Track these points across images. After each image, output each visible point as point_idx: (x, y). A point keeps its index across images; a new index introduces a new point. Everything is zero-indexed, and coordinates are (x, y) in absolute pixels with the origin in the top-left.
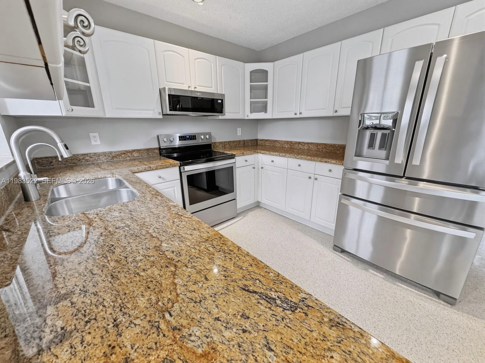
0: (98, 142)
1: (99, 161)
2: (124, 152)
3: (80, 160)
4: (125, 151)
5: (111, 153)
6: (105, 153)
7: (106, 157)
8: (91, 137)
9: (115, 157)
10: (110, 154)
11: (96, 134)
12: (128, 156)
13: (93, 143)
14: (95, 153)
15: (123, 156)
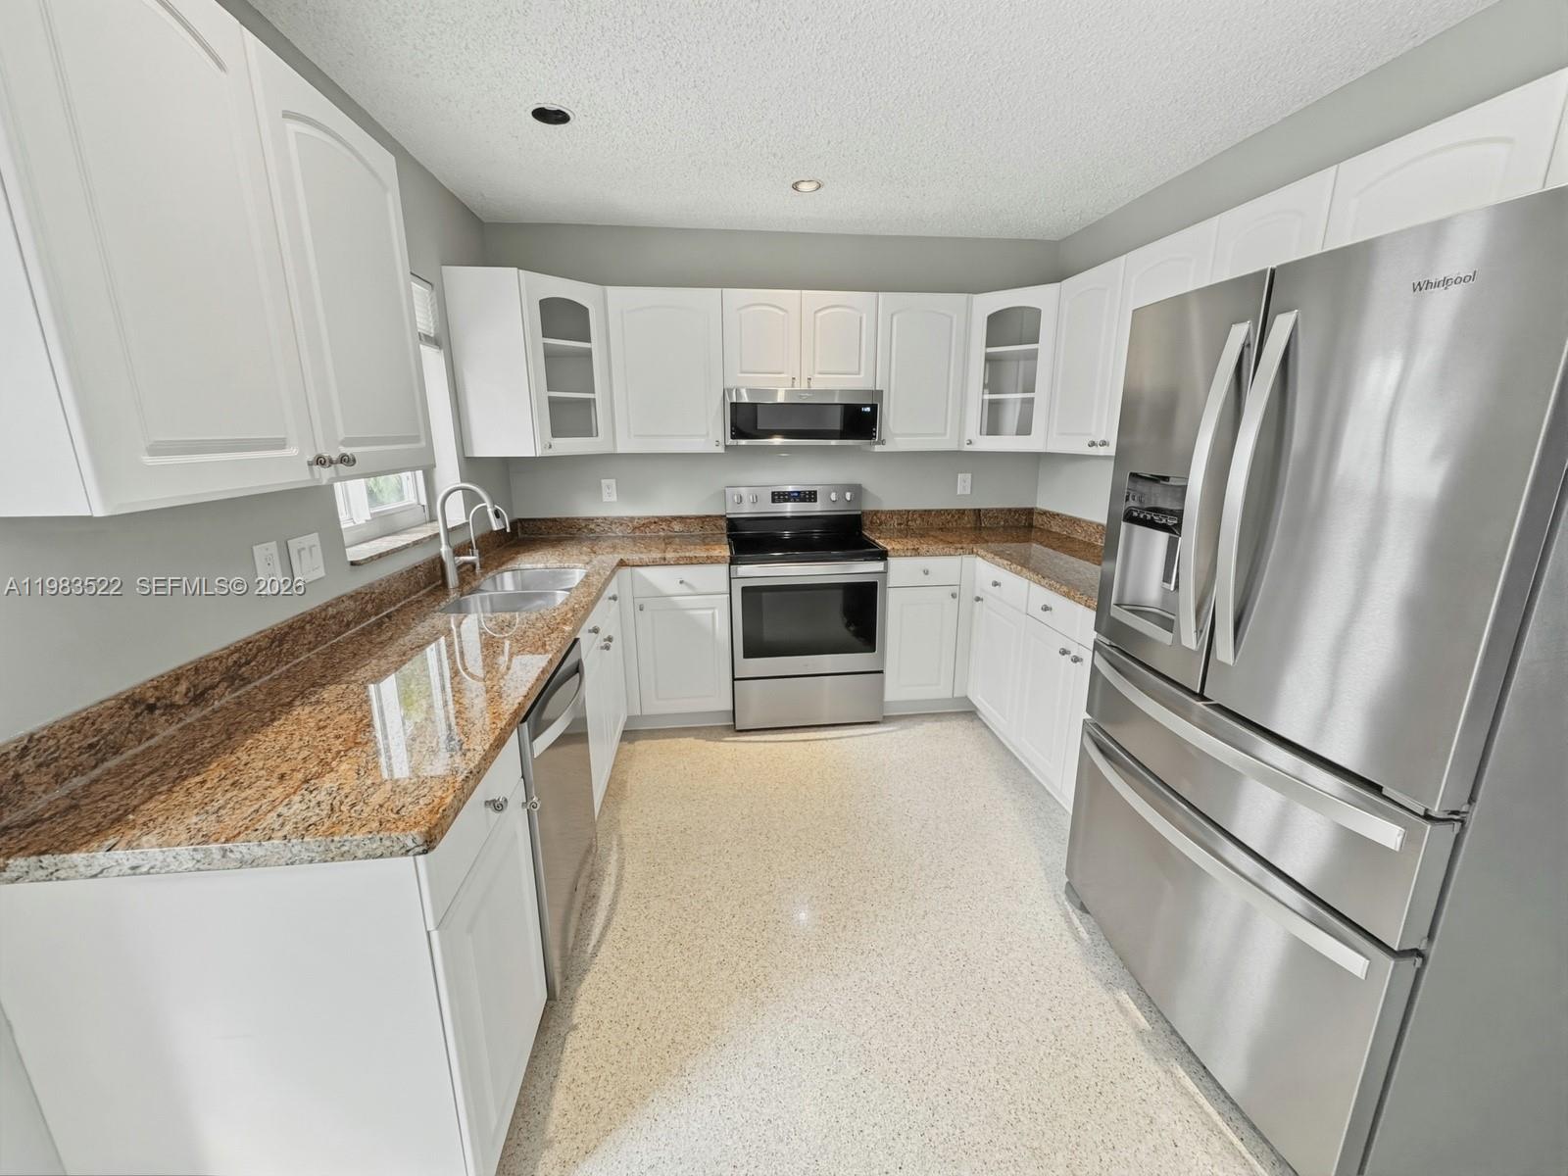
0: (614, 498)
1: (609, 534)
2: (656, 520)
3: (580, 529)
4: (657, 517)
5: (632, 519)
6: (622, 518)
7: (621, 528)
8: (603, 486)
9: (639, 528)
10: (631, 522)
11: (613, 482)
12: (663, 529)
13: (606, 498)
14: (605, 519)
15: (652, 527)
